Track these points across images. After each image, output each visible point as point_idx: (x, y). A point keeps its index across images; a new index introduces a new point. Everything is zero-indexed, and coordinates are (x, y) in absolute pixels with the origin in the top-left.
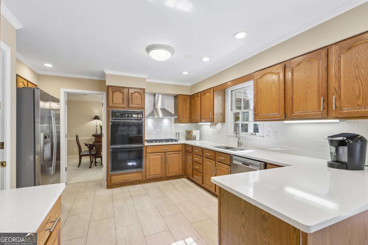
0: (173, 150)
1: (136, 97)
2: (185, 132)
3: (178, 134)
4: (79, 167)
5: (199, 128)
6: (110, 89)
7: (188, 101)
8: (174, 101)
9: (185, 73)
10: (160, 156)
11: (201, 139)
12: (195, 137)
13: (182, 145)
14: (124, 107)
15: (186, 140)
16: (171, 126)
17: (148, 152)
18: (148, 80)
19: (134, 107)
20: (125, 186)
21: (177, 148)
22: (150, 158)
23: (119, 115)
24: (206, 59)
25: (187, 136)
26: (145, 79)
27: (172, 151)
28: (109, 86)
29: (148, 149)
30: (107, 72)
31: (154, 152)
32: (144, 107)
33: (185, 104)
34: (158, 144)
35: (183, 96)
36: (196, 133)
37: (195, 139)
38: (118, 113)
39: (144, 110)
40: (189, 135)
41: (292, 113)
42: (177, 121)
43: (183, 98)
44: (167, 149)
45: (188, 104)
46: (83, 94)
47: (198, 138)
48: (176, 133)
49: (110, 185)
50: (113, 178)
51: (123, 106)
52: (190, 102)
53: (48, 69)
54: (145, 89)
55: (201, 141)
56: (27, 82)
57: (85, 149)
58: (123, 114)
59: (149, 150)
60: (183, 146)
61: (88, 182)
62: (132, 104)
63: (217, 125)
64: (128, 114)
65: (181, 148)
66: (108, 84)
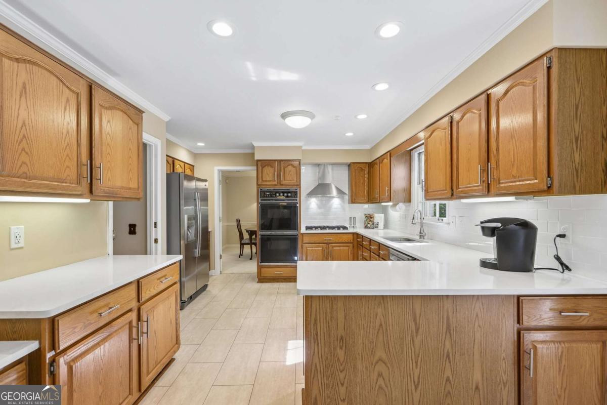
0: (340, 241)
1: (290, 171)
2: (363, 216)
3: (353, 220)
4: (240, 257)
5: (384, 211)
6: (259, 163)
7: (366, 172)
8: (347, 172)
9: (349, 134)
10: (321, 248)
11: (386, 226)
12: (378, 224)
13: (353, 235)
14: (276, 185)
15: (365, 228)
16: (343, 208)
17: (305, 242)
18: (304, 148)
19: (287, 184)
20: (278, 282)
21: (345, 238)
22: (307, 249)
23: (269, 195)
24: (362, 117)
25: (367, 223)
26: (301, 147)
27: (337, 241)
28: (258, 161)
29: (304, 238)
30: (256, 144)
31: (313, 242)
32: (300, 184)
33: (362, 177)
34: (319, 231)
35: (359, 165)
36: (379, 218)
37: (376, 226)
38: (268, 192)
39: (300, 187)
40: (369, 221)
41: (457, 189)
42: (353, 201)
43: (358, 167)
44: (330, 240)
45: (366, 176)
46: (237, 171)
47: (381, 225)
48: (350, 218)
49: (262, 279)
50: (263, 270)
51: (274, 183)
52: (369, 172)
53: (201, 148)
54: (300, 160)
55: (386, 230)
56: (183, 164)
57: (246, 236)
58: (273, 194)
59: (306, 239)
60: (355, 236)
61: (242, 273)
62: (285, 180)
63: (398, 205)
64: (280, 194)
65: (352, 238)
66: (257, 157)
